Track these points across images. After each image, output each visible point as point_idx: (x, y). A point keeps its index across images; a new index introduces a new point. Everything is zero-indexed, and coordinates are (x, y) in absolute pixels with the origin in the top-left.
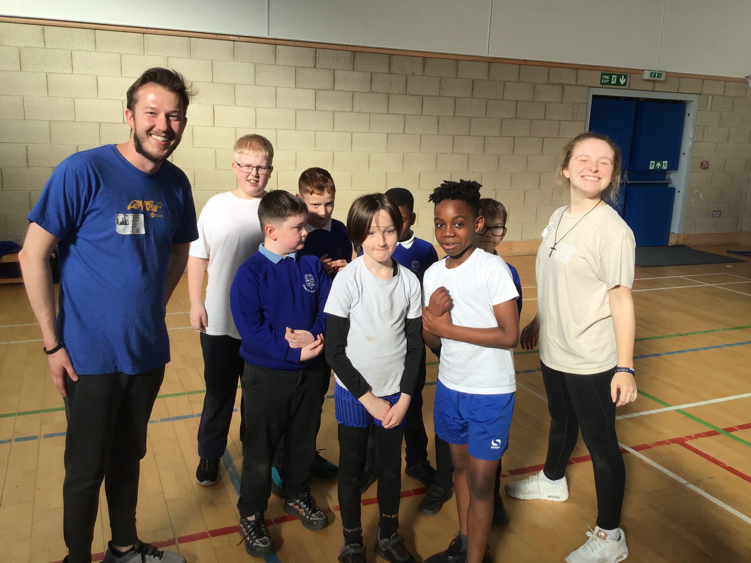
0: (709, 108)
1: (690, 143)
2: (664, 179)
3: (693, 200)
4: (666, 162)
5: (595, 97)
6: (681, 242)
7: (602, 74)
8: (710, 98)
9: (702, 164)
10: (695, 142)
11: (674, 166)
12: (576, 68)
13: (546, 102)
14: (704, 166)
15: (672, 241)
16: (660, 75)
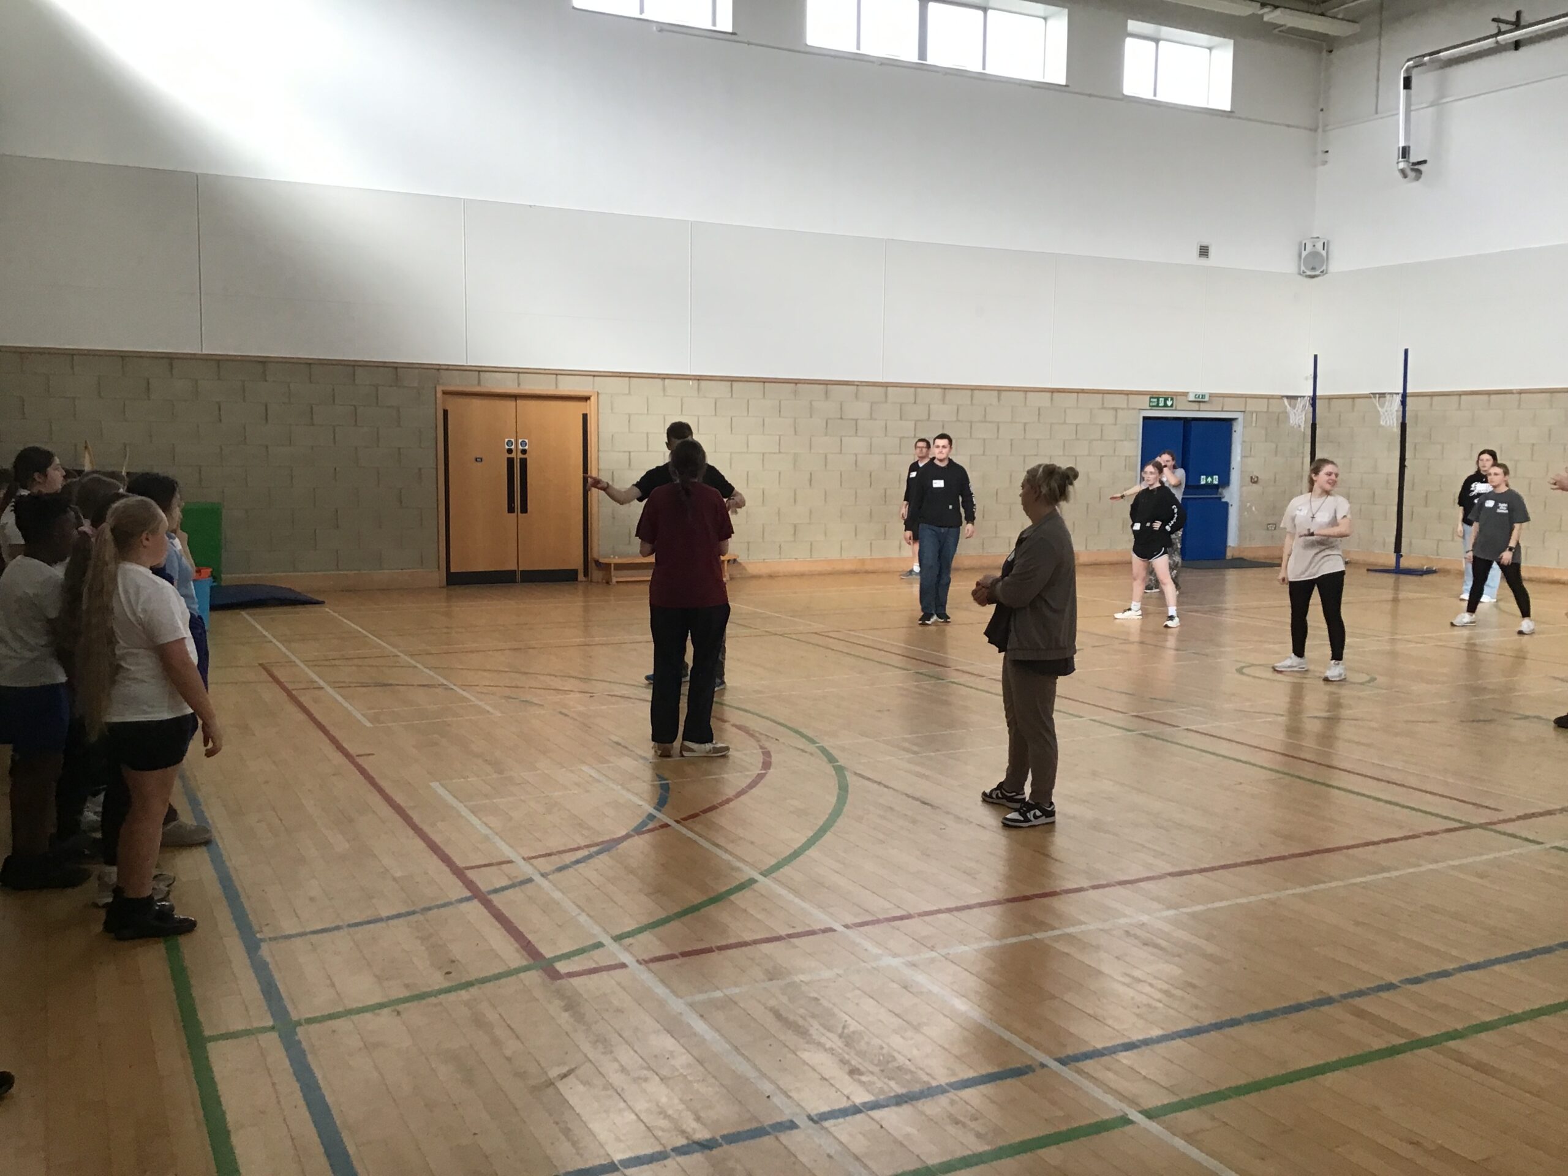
0: (1254, 424)
1: (1239, 458)
2: (1217, 493)
3: (1246, 513)
4: (1217, 477)
5: (1145, 418)
6: (1237, 555)
7: (1150, 398)
8: (1254, 415)
9: (1252, 477)
10: (1243, 457)
11: (1225, 482)
12: (1128, 393)
13: (1102, 425)
14: (1254, 481)
15: (1229, 554)
16: (1203, 396)
